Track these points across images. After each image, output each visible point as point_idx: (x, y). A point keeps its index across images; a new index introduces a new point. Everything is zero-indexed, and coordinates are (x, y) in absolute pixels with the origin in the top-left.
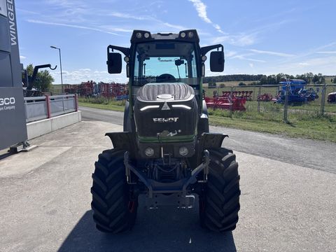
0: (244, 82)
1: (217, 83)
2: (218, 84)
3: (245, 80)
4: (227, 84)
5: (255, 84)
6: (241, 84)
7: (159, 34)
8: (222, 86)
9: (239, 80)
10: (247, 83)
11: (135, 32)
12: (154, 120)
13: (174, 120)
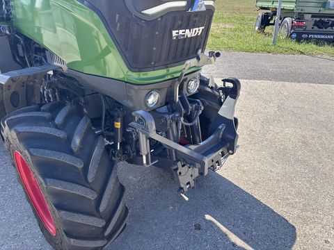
12: (174, 33)
13: (198, 31)
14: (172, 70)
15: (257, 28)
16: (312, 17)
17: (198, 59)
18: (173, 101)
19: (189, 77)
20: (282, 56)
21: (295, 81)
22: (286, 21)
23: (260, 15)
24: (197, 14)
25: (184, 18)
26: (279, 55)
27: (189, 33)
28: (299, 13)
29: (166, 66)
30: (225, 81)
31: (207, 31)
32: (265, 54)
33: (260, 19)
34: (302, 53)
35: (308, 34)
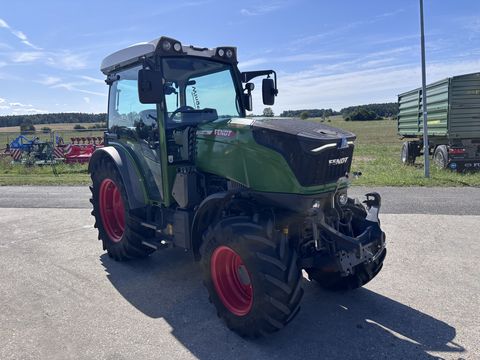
0: (81, 125)
1: (35, 126)
2: (38, 127)
3: (81, 122)
4: (53, 127)
5: (99, 127)
6: (78, 128)
7: (191, 47)
8: (46, 131)
9: (71, 122)
10: (86, 125)
11: (163, 40)
12: (330, 162)
13: (345, 160)
14: (328, 186)
15: (404, 160)
16: (473, 142)
17: (347, 176)
18: (331, 208)
19: (341, 191)
20: (439, 188)
21: (456, 214)
22: (440, 150)
23: (406, 144)
24: (342, 150)
25: (336, 153)
26: (435, 188)
27: (339, 162)
28: (454, 139)
29: (324, 183)
30: (368, 195)
31: (350, 161)
32: (418, 188)
33: (406, 148)
34: (465, 184)
35: (473, 163)
